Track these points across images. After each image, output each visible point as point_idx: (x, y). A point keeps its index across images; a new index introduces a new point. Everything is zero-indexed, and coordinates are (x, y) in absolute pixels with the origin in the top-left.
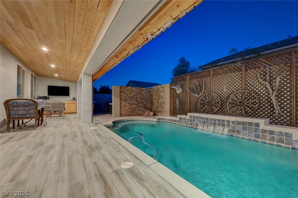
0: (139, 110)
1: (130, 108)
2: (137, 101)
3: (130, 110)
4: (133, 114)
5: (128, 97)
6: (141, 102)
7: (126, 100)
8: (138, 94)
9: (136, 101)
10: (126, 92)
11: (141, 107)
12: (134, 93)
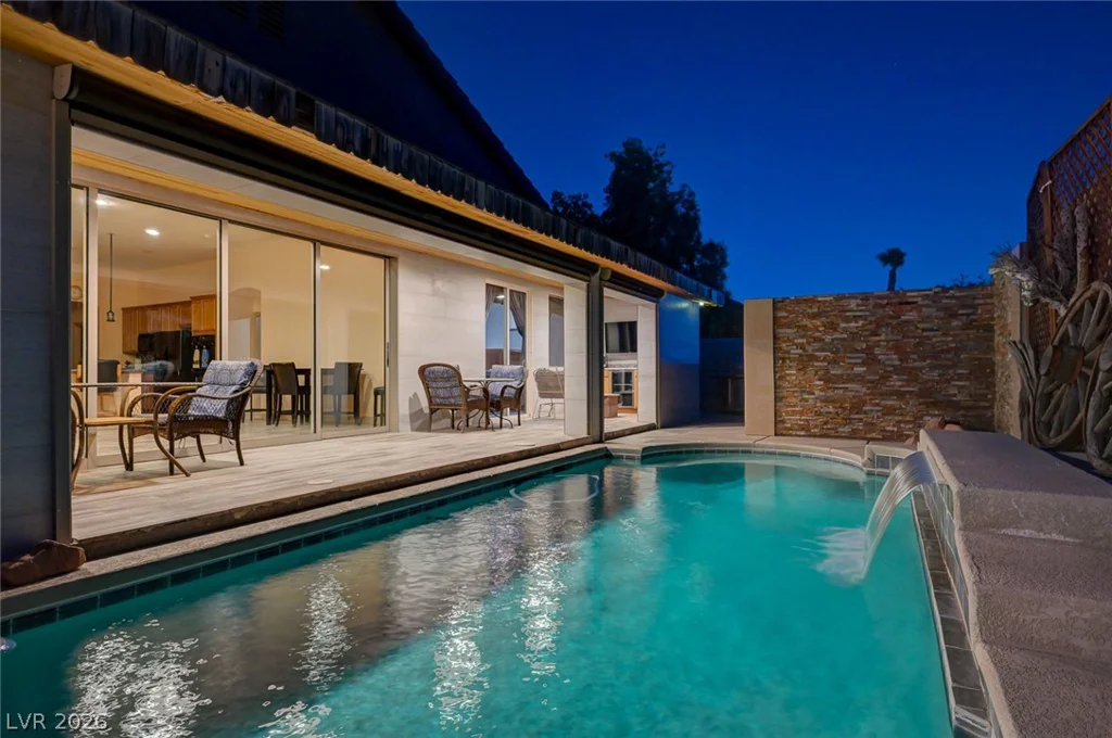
0: (888, 411)
1: (826, 401)
2: (870, 360)
3: (831, 409)
4: (847, 429)
5: (817, 345)
6: (897, 370)
7: (805, 361)
8: (878, 326)
9: (863, 364)
10: (806, 322)
11: (901, 395)
12: (853, 324)
